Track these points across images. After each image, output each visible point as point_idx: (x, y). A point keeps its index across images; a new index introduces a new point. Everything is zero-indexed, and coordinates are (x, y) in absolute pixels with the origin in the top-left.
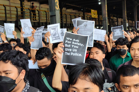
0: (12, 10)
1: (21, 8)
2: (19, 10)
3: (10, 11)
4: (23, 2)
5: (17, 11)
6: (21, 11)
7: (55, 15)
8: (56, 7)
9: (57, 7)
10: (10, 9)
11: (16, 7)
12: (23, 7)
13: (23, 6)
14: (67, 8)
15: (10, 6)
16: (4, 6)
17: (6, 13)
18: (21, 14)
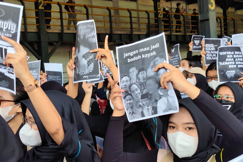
0: (140, 16)
1: (155, 13)
2: (152, 16)
3: (138, 18)
4: (158, 3)
5: (148, 18)
6: (155, 17)
7: (208, 20)
8: (210, 6)
9: (212, 6)
10: (138, 15)
11: (146, 12)
12: (159, 11)
13: (158, 9)
14: (237, 9)
15: (138, 11)
16: (128, 10)
17: (131, 23)
18: (155, 23)
